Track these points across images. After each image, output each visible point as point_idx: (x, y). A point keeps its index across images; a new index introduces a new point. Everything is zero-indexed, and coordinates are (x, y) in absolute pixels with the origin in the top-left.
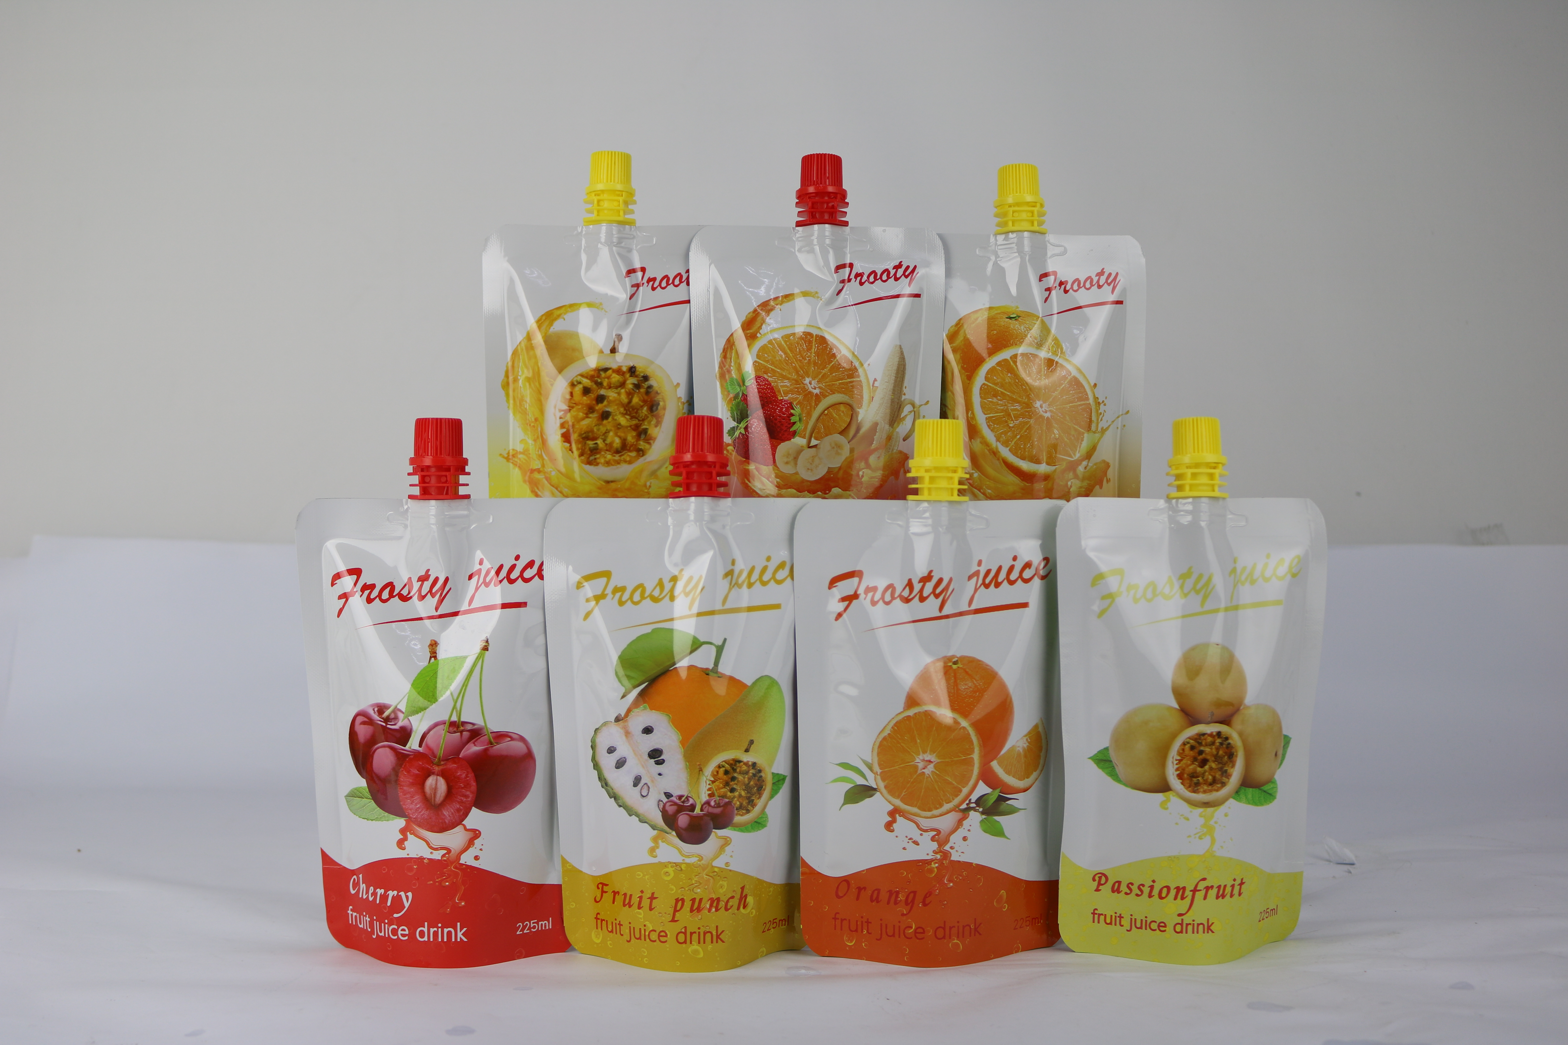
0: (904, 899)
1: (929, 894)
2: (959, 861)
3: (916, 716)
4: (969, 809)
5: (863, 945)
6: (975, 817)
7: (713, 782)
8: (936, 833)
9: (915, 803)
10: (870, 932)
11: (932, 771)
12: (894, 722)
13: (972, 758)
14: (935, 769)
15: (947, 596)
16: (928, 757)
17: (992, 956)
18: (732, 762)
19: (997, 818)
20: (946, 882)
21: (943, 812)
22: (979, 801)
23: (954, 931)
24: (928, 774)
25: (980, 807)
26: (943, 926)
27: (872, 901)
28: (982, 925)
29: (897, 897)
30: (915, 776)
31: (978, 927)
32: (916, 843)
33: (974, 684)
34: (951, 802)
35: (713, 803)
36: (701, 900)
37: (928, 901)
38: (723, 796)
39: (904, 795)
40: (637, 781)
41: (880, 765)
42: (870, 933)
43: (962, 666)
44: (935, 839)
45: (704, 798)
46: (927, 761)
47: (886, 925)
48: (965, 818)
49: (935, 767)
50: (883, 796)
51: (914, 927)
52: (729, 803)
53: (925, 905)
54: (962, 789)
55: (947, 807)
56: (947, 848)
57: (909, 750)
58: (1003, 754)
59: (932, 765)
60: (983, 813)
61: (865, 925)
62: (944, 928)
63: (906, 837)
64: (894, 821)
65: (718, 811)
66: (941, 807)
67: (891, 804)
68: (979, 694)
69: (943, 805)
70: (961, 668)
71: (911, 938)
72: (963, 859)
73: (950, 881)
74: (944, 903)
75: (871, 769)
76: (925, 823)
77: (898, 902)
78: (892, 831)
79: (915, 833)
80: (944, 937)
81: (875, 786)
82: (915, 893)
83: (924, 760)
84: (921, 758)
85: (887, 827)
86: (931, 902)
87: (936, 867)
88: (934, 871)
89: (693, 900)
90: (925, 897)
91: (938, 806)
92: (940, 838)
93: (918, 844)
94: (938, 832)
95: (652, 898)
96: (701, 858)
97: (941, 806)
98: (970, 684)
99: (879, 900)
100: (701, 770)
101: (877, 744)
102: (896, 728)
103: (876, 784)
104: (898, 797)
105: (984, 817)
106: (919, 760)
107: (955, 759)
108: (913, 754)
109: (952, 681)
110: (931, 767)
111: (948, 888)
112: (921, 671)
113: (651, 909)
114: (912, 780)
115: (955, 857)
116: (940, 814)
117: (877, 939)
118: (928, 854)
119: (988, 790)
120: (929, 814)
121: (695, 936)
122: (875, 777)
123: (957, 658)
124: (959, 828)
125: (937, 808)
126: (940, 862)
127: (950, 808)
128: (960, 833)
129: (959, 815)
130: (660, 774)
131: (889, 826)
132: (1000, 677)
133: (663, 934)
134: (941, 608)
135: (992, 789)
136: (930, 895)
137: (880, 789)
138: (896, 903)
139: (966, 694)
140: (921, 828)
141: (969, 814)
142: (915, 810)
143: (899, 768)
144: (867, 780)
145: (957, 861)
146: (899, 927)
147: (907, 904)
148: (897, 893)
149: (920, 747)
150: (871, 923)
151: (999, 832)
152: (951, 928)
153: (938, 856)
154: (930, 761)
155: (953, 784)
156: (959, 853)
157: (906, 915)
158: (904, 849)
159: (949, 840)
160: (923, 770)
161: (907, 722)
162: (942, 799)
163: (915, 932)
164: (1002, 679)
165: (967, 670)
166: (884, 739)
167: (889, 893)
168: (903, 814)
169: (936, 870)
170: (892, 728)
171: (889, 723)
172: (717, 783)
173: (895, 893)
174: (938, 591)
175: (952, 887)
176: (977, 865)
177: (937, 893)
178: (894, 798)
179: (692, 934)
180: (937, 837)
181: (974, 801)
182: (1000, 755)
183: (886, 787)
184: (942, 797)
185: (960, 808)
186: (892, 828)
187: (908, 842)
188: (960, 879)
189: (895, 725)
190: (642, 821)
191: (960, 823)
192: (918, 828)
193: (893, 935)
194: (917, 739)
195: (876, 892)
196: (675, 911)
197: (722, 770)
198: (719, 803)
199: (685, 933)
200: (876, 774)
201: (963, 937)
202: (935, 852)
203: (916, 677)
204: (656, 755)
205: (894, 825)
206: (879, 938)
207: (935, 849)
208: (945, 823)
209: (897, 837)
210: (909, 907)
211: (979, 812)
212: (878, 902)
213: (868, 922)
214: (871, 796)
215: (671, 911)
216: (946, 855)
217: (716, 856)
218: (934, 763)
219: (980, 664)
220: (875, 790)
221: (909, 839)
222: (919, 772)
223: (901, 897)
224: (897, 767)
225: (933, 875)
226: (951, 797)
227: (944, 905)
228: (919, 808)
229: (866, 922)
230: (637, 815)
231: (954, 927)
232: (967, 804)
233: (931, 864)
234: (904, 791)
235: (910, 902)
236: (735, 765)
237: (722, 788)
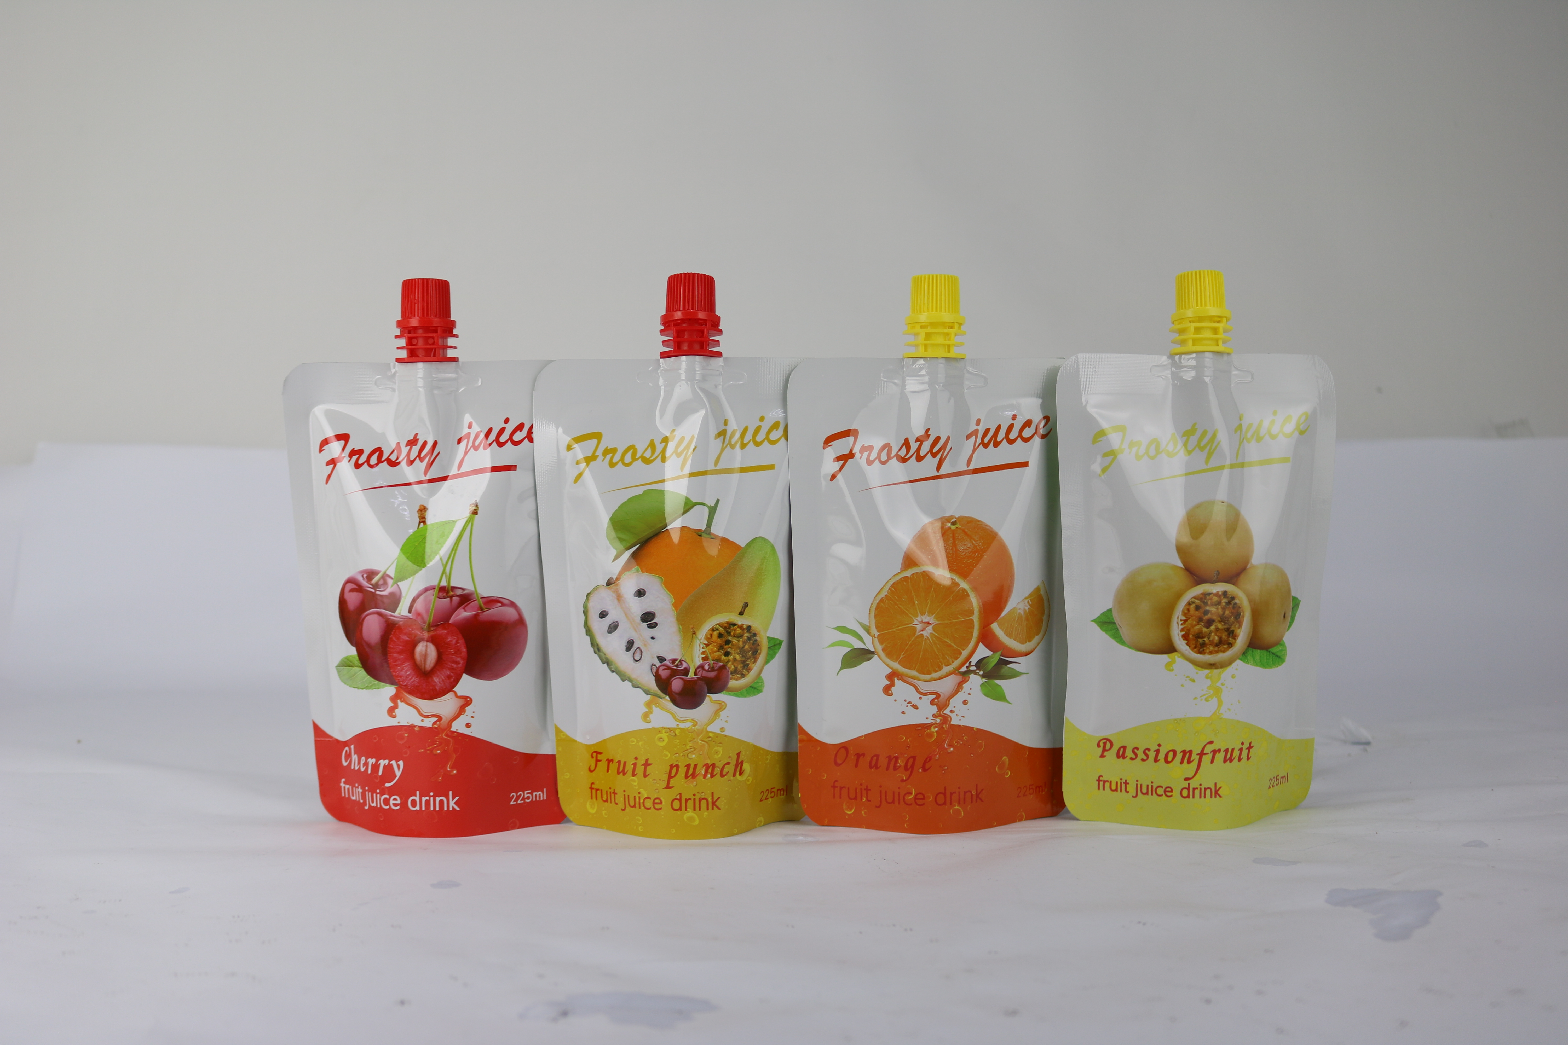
0: (903, 764)
1: (929, 759)
2: (960, 726)
3: (913, 577)
4: (969, 672)
5: (863, 812)
6: (975, 681)
7: (707, 645)
8: (935, 696)
9: (914, 666)
10: (869, 799)
11: (931, 633)
12: (891, 583)
13: (972, 620)
14: (934, 631)
15: (944, 455)
16: (926, 618)
17: (994, 823)
18: (726, 625)
19: (998, 682)
20: (946, 747)
21: (942, 675)
22: (980, 664)
23: (955, 797)
24: (926, 636)
25: (980, 671)
26: (943, 791)
27: (871, 767)
28: (984, 791)
29: (896, 762)
30: (914, 638)
31: (980, 793)
32: (915, 707)
33: (973, 544)
34: (950, 664)
35: (707, 667)
36: (696, 766)
37: (927, 766)
38: (718, 660)
39: (902, 658)
40: (630, 645)
41: (877, 627)
42: (870, 801)
43: (960, 527)
44: (935, 703)
45: (698, 661)
46: (925, 623)
47: (886, 792)
48: (964, 681)
49: (934, 629)
50: (881, 659)
51: (914, 793)
52: (724, 667)
53: (924, 770)
54: (962, 651)
55: (946, 669)
56: (947, 711)
57: (907, 612)
58: (1003, 616)
59: (931, 627)
60: (983, 676)
61: (864, 792)
62: (944, 794)
63: (905, 700)
64: (892, 684)
65: (712, 674)
66: (940, 670)
67: (889, 667)
68: (978, 554)
69: (942, 668)
70: (960, 528)
71: (911, 804)
72: (964, 723)
73: (950, 745)
74: (944, 768)
75: (868, 632)
76: (924, 686)
77: (897, 767)
78: (891, 695)
79: (914, 697)
80: (945, 803)
81: (873, 650)
82: (914, 758)
83: (922, 622)
84: (920, 620)
85: (885, 691)
86: (931, 767)
87: (936, 732)
88: (934, 736)
89: (688, 766)
90: (925, 763)
91: (937, 669)
92: (940, 702)
93: (917, 708)
94: (938, 695)
95: (647, 764)
96: (695, 723)
97: (940, 668)
98: (969, 545)
99: (879, 766)
100: (694, 633)
101: (875, 606)
102: (893, 589)
103: (874, 647)
104: (896, 660)
105: (984, 680)
106: (917, 622)
107: (953, 621)
108: (912, 617)
109: (950, 542)
110: (929, 629)
111: (949, 753)
112: (919, 531)
113: (645, 776)
114: (910, 642)
115: (955, 721)
116: (940, 677)
117: (877, 807)
118: (927, 718)
119: (989, 653)
120: (928, 677)
121: (690, 803)
122: (872, 639)
123: (956, 518)
124: (959, 691)
125: (936, 671)
126: (940, 726)
127: (950, 671)
128: (961, 696)
129: (959, 678)
130: (653, 638)
131: (887, 690)
132: (1000, 537)
133: (657, 801)
134: (938, 468)
135: (992, 651)
136: (930, 761)
137: (877, 653)
138: (895, 769)
139: (965, 555)
140: (920, 691)
141: (969, 677)
142: (914, 673)
143: (896, 630)
144: (864, 644)
145: (957, 725)
146: (899, 793)
147: (906, 769)
148: (897, 758)
149: (918, 610)
150: (870, 790)
151: (999, 696)
152: (951, 794)
153: (938, 720)
154: (928, 623)
155: (953, 647)
156: (959, 717)
157: (905, 780)
158: (903, 713)
159: (949, 704)
160: (921, 632)
161: (905, 583)
162: (941, 662)
163: (915, 798)
164: (1001, 539)
165: (966, 530)
166: (882, 600)
167: (888, 758)
168: (901, 676)
169: (935, 734)
170: (889, 589)
171: (886, 584)
172: (710, 647)
173: (894, 759)
174: (935, 450)
175: (952, 752)
176: (978, 729)
177: (937, 758)
178: (892, 661)
179: (687, 800)
180: (936, 700)
181: (974, 664)
182: (1000, 617)
183: (883, 650)
184: (941, 660)
185: (960, 671)
186: (890, 692)
187: (907, 706)
188: (961, 744)
189: (892, 586)
190: (635, 686)
191: (959, 686)
192: (917, 692)
193: (893, 802)
194: (915, 600)
195: (875, 758)
196: (670, 777)
197: (716, 633)
198: (713, 667)
199: (680, 800)
200: (873, 636)
201: (964, 803)
202: (934, 716)
203: (913, 537)
204: (648, 618)
205: (893, 689)
206: (878, 805)
207: (935, 713)
208: (945, 686)
209: (895, 700)
210: (909, 772)
211: (980, 675)
212: (877, 768)
213: (867, 789)
214: (869, 659)
215: (666, 777)
216: (946, 719)
217: (711, 721)
218: (933, 625)
219: (979, 524)
220: (873, 653)
221: (908, 703)
222: (918, 634)
223: (901, 763)
224: (895, 629)
225: (933, 739)
226: (950, 660)
227: (944, 770)
228: (918, 671)
229: (865, 789)
230: (630, 680)
231: (955, 793)
232: (967, 667)
233: (930, 729)
234: (903, 653)
235: (909, 768)
236: (729, 628)
237: (716, 652)
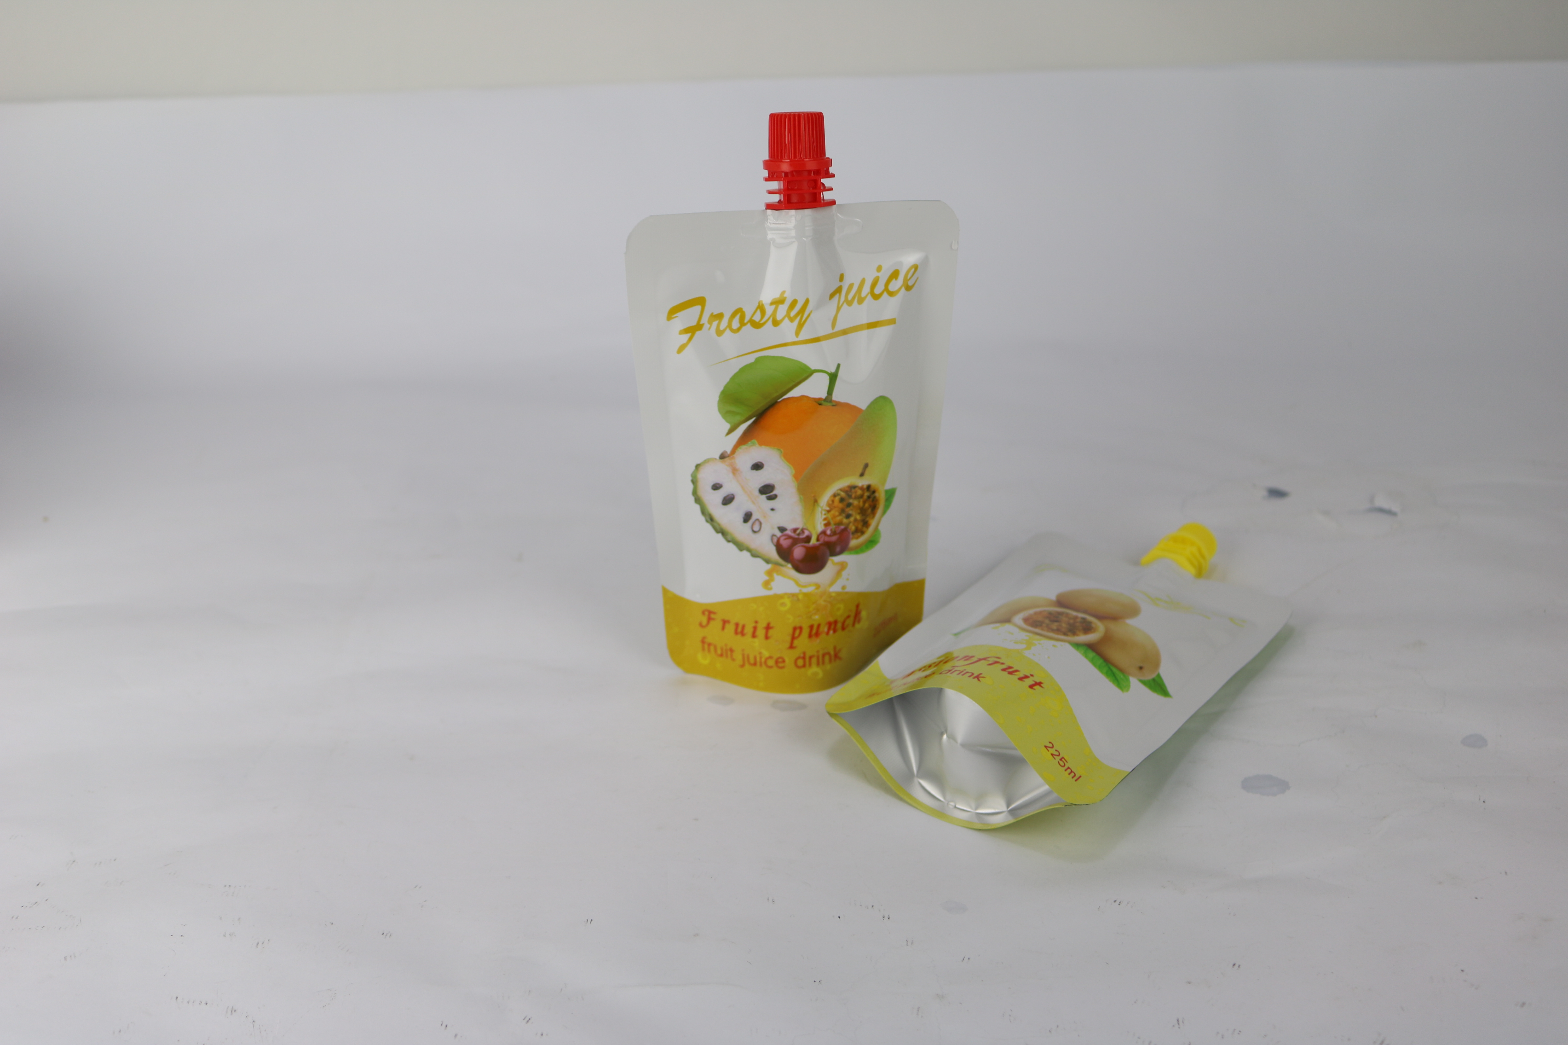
7: (829, 511)
18: (847, 489)
35: (828, 532)
36: (819, 626)
38: (840, 523)
40: (747, 517)
45: (820, 527)
52: (845, 529)
65: (834, 538)
89: (811, 627)
95: (768, 628)
96: (818, 586)
100: (816, 501)
113: (767, 637)
121: (814, 660)
130: (772, 510)
133: (780, 660)
172: (832, 512)
179: (811, 658)
190: (755, 555)
196: (793, 638)
197: (837, 499)
198: (835, 531)
199: (804, 658)
204: (767, 490)
215: (789, 639)
217: (833, 582)
230: (749, 550)
236: (851, 491)
237: (838, 516)
